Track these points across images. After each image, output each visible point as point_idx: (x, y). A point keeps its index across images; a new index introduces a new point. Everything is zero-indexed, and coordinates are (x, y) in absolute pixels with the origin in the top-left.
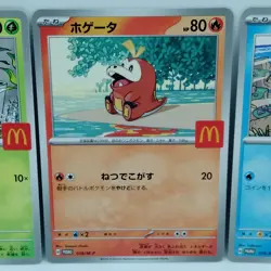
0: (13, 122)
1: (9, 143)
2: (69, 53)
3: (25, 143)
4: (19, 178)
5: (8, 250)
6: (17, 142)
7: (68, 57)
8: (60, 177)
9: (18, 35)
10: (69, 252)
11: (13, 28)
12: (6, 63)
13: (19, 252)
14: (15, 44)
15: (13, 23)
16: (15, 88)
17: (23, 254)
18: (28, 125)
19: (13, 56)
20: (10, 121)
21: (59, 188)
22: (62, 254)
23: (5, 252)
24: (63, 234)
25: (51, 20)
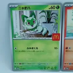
0: (56, 33)
1: (54, 39)
3: (58, 39)
4: (56, 48)
5: (51, 68)
6: (56, 38)
7: (72, 15)
8: (67, 48)
9: (59, 9)
10: (68, 69)
11: (58, 7)
12: (55, 17)
15: (58, 6)
16: (57, 24)
17: (55, 69)
18: (60, 34)
19: (57, 15)
20: (55, 33)
21: (66, 51)
22: (66, 69)
23: (50, 68)
24: (66, 64)
25: (69, 5)
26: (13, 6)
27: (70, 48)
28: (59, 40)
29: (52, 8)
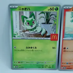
2: (71, 16)
4: (54, 48)
5: (49, 66)
7: (71, 17)
8: (65, 48)
9: (58, 11)
10: (65, 68)
12: (54, 18)
13: (52, 67)
14: (57, 13)
15: (57, 8)
16: (55, 25)
17: (53, 67)
19: (56, 16)
21: (64, 51)
24: (64, 63)
25: (67, 7)
26: (13, 7)
27: (67, 48)
28: (57, 40)
29: (51, 10)
